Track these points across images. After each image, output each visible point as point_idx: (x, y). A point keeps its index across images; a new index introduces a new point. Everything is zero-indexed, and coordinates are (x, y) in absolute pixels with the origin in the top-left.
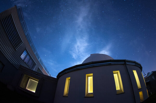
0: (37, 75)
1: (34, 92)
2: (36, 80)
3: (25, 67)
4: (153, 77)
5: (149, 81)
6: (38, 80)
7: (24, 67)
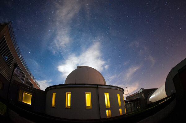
0: (29, 89)
1: (30, 104)
2: (30, 93)
3: (19, 82)
4: (143, 95)
5: (139, 97)
6: (31, 94)
7: (17, 82)
